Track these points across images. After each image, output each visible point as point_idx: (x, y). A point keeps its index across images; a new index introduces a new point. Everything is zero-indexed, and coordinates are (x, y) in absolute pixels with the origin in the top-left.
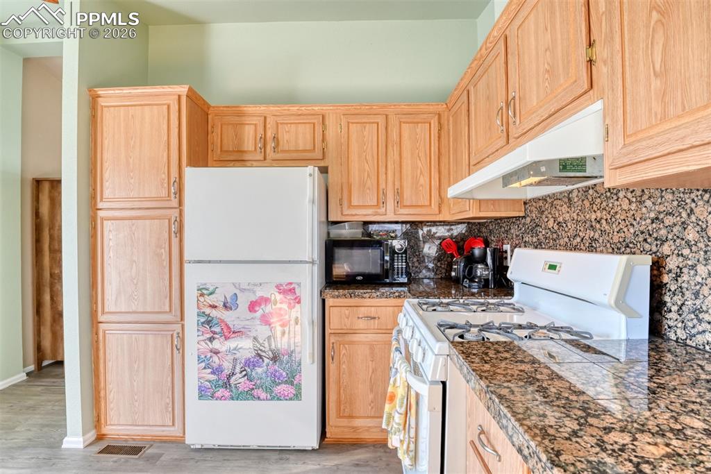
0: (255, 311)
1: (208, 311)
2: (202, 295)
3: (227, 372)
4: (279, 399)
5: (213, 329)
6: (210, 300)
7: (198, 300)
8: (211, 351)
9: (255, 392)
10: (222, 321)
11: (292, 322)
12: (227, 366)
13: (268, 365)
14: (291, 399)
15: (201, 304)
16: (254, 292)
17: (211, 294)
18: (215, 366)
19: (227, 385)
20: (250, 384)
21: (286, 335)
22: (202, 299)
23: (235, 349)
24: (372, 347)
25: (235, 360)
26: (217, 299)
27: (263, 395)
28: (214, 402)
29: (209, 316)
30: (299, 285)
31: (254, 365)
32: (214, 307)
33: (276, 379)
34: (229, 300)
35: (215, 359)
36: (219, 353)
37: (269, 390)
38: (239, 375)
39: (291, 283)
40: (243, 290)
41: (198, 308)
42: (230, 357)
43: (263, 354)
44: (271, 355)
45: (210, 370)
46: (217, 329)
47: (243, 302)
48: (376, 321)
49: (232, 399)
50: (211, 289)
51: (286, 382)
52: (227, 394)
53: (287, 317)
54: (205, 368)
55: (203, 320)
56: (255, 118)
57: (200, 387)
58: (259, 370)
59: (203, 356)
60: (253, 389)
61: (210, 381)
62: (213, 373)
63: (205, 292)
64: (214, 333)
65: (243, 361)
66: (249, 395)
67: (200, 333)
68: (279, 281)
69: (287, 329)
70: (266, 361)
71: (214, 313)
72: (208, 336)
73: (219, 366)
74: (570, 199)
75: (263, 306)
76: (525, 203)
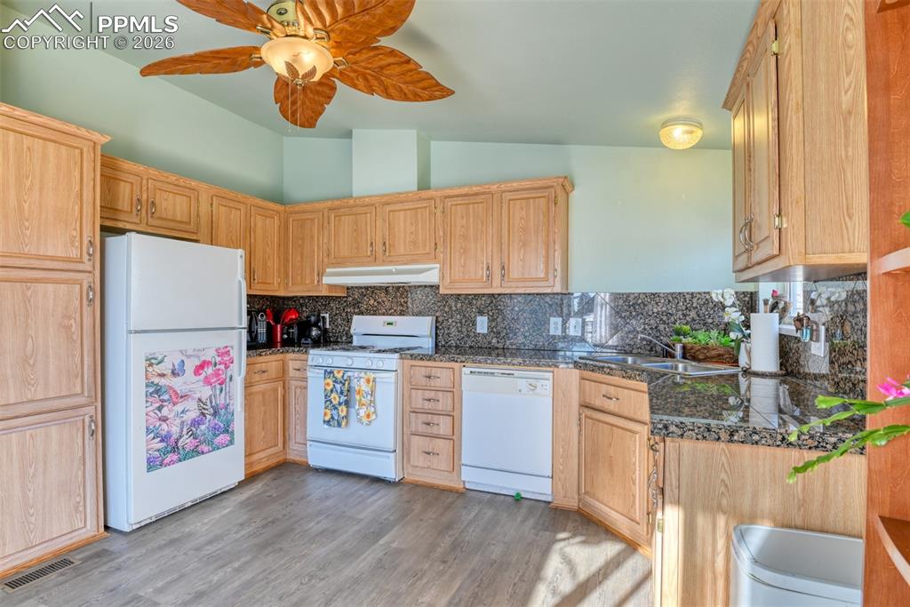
0: (200, 374)
1: (156, 380)
2: (151, 365)
3: (175, 436)
4: (218, 449)
5: (161, 398)
6: (158, 368)
7: (147, 371)
8: (160, 419)
9: (199, 449)
10: (171, 388)
11: (228, 380)
12: (175, 430)
13: (209, 421)
14: (227, 446)
15: (150, 375)
16: (199, 357)
17: (159, 363)
18: (164, 433)
19: (175, 449)
20: (195, 442)
21: (224, 392)
22: (150, 369)
23: (183, 412)
24: (263, 394)
25: (183, 423)
26: (166, 367)
27: (206, 448)
28: (164, 470)
29: (157, 385)
30: (232, 347)
31: (199, 424)
32: (162, 375)
33: (216, 430)
34: (176, 367)
35: (164, 426)
36: (168, 419)
37: (210, 443)
38: (186, 437)
39: (227, 347)
40: (189, 357)
41: (147, 378)
42: (178, 421)
43: (206, 412)
44: (212, 412)
45: (159, 439)
46: (166, 397)
47: (190, 366)
48: (266, 374)
49: (180, 461)
50: (160, 358)
51: (223, 432)
52: (175, 457)
53: (224, 376)
54: (154, 438)
55: (151, 390)
56: (132, 177)
57: (148, 459)
58: (203, 427)
59: (151, 427)
60: (198, 446)
61: (158, 450)
62: (162, 441)
63: (153, 361)
64: (163, 401)
65: (189, 422)
66: (196, 452)
67: (149, 404)
68: (217, 346)
69: (224, 386)
70: (208, 417)
71: (162, 381)
72: (157, 405)
73: (168, 432)
74: (387, 291)
75: (206, 369)
76: (348, 288)
